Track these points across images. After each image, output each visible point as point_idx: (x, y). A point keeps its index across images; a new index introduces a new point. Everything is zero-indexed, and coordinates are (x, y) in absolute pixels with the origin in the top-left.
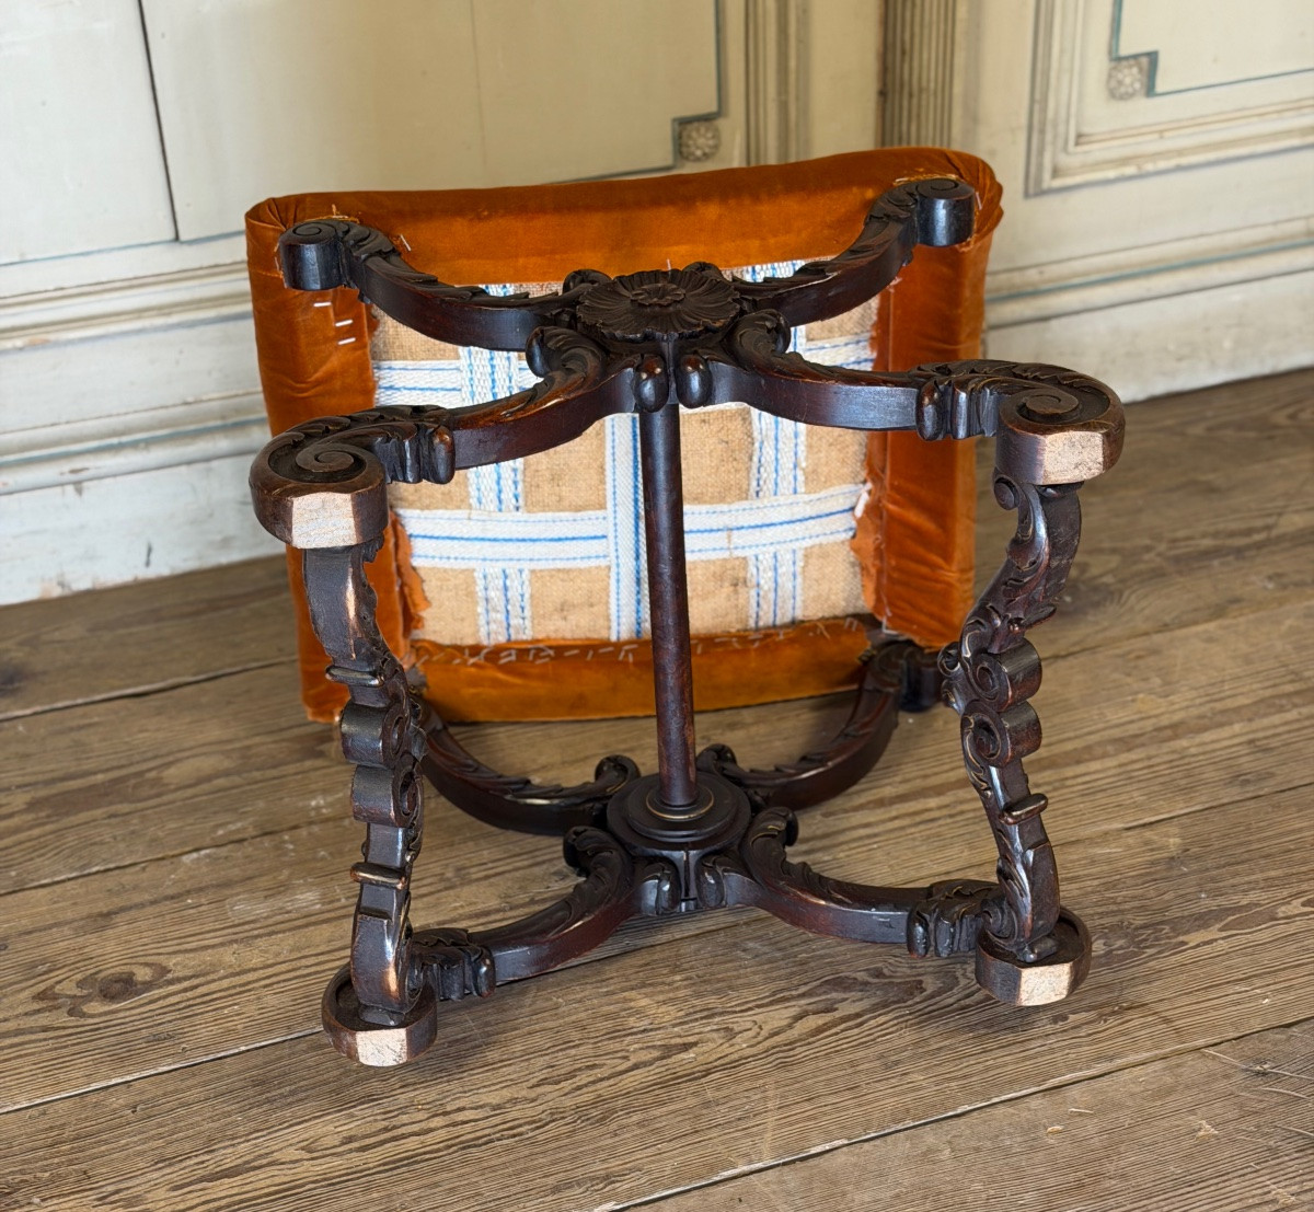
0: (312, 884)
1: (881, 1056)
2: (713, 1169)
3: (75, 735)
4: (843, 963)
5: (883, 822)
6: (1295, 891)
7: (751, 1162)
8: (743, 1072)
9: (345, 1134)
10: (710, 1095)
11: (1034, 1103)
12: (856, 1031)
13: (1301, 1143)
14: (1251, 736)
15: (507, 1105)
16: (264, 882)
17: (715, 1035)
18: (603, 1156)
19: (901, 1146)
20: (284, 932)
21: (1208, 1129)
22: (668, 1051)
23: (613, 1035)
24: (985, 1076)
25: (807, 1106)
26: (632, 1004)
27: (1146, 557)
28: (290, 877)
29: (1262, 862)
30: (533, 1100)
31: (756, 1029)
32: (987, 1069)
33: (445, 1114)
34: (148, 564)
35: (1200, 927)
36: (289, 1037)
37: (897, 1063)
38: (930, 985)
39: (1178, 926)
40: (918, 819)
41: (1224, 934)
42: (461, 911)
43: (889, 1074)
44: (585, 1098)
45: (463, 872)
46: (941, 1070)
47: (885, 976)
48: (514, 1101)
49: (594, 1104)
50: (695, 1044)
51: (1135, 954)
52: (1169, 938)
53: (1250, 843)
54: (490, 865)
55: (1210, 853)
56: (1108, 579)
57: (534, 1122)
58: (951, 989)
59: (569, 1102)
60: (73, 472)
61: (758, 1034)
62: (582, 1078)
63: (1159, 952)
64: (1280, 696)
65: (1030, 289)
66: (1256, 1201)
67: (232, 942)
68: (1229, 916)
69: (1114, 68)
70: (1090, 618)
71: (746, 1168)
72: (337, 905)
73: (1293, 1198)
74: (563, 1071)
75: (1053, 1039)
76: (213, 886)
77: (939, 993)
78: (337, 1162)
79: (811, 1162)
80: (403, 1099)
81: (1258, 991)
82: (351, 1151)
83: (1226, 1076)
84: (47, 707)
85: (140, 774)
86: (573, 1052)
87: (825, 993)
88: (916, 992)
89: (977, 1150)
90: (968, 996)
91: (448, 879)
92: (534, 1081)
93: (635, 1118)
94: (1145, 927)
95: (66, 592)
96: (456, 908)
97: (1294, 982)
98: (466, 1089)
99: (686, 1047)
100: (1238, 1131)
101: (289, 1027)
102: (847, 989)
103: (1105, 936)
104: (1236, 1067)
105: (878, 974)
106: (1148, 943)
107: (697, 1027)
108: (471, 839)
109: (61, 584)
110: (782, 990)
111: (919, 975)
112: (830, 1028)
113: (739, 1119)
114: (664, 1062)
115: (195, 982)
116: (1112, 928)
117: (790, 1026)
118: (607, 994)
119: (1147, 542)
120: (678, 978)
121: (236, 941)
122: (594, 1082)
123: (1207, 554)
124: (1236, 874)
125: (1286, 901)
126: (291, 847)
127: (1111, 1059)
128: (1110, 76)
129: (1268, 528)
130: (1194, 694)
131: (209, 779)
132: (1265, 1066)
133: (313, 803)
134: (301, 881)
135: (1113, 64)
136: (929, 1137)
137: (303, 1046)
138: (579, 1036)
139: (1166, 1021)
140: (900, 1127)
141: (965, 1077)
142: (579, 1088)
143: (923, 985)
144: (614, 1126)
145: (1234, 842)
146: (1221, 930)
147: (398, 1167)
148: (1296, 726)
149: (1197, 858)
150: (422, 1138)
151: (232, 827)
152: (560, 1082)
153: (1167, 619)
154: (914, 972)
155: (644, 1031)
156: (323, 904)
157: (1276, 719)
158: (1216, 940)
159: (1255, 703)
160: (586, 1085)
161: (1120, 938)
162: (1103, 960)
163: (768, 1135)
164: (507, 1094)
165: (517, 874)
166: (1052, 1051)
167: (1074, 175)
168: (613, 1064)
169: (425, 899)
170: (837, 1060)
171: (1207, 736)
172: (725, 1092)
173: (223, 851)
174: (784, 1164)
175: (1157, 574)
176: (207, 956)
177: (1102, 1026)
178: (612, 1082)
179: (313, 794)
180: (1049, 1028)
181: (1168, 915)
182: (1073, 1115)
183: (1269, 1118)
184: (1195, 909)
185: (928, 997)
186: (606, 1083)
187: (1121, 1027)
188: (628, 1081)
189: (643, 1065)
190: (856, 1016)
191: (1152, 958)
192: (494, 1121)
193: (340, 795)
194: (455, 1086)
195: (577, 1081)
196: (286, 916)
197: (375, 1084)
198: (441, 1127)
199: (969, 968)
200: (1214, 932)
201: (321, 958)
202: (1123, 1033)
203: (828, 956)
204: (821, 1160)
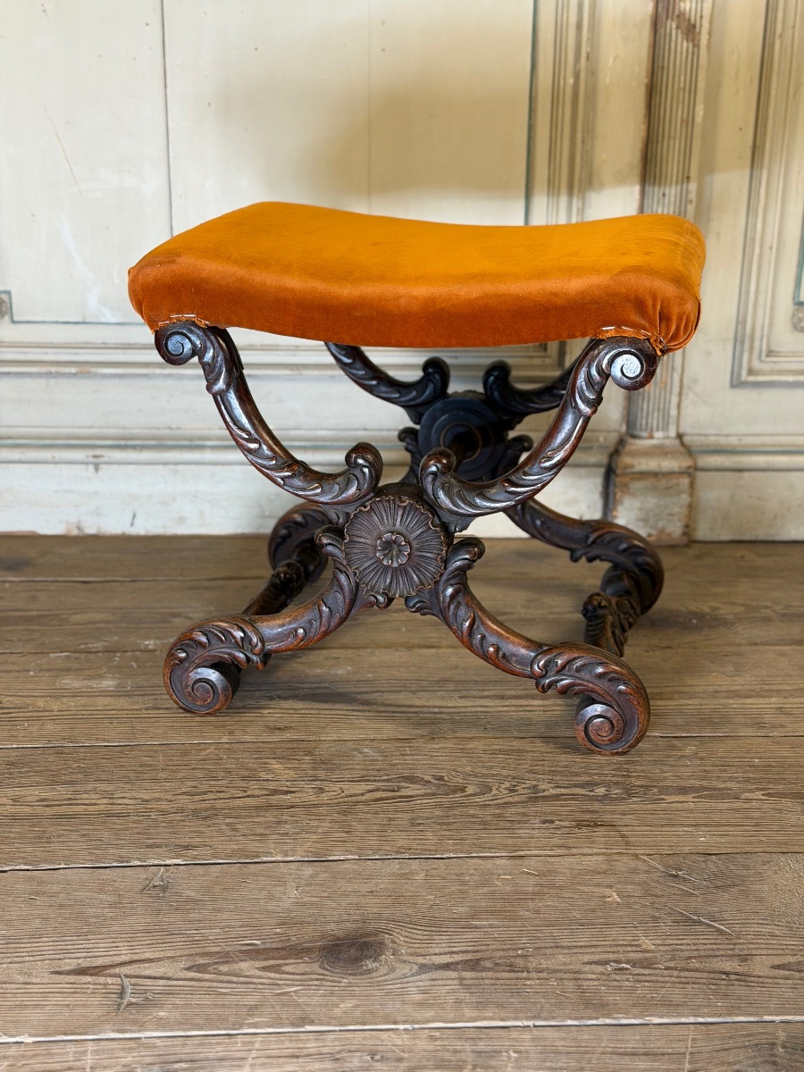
0: (116, 678)
1: (412, 819)
2: (257, 856)
3: (35, 593)
4: (420, 769)
5: (497, 706)
6: (762, 787)
7: (286, 855)
9: (43, 797)
10: (284, 818)
11: (500, 861)
12: (404, 804)
13: (680, 918)
14: (780, 706)
15: (153, 801)
16: (89, 673)
17: (310, 790)
19: (394, 867)
20: (82, 697)
21: (615, 898)
22: (275, 792)
23: (244, 778)
24: (475, 841)
25: (344, 835)
26: (268, 766)
27: (763, 611)
28: (106, 673)
29: (748, 768)
30: (171, 801)
31: (340, 792)
32: (479, 839)
33: (111, 798)
34: (132, 525)
35: (680, 794)
36: (48, 746)
37: (420, 824)
38: (470, 790)
39: (663, 790)
40: (521, 709)
41: (695, 800)
43: (412, 828)
44: (204, 806)
46: (448, 833)
47: (444, 781)
48: (159, 799)
49: (207, 809)
50: (294, 792)
51: (624, 799)
52: (654, 795)
53: (746, 757)
55: (713, 758)
56: (729, 617)
57: (163, 812)
58: (484, 794)
59: (192, 806)
60: (95, 456)
61: (339, 794)
62: (211, 796)
63: (642, 801)
65: (730, 449)
66: (625, 943)
67: (47, 696)
68: (705, 791)
69: (797, 310)
70: (704, 632)
71: (280, 859)
72: (125, 689)
73: (654, 947)
74: (200, 790)
75: (536, 831)
76: (58, 669)
77: (476, 794)
78: (27, 809)
79: (326, 863)
80: (92, 786)
81: (701, 833)
82: (40, 805)
83: (646, 872)
84: (29, 579)
85: (58, 615)
86: (214, 782)
87: (399, 782)
88: (458, 792)
90: (493, 800)
92: (179, 792)
93: (228, 821)
94: (641, 786)
95: (81, 534)
97: (731, 833)
98: (134, 788)
99: (287, 792)
100: (637, 903)
102: (412, 783)
103: (609, 786)
104: (657, 869)
105: (441, 778)
106: (637, 795)
107: (301, 784)
109: (79, 528)
110: (370, 776)
111: (467, 784)
112: (387, 800)
113: (295, 833)
114: (268, 797)
115: (12, 710)
116: (616, 783)
117: (362, 794)
118: (256, 758)
119: (769, 604)
120: (307, 758)
121: (50, 696)
122: (215, 799)
124: (725, 771)
125: (753, 791)
126: (117, 659)
127: (570, 848)
128: (794, 315)
130: (754, 678)
131: (96, 622)
132: (679, 873)
133: (147, 642)
134: (111, 675)
135: (796, 307)
136: (415, 865)
137: (51, 751)
138: (223, 775)
139: (623, 836)
140: (398, 856)
141: (461, 839)
142: (204, 800)
143: (466, 789)
144: (211, 822)
145: (735, 755)
146: (694, 797)
147: (61, 818)
149: (702, 759)
150: (87, 807)
151: (90, 645)
152: (194, 795)
153: (758, 641)
154: (464, 782)
155: (266, 780)
156: (116, 688)
158: (687, 802)
160: (209, 800)
161: (619, 789)
162: (600, 798)
163: (307, 845)
164: (157, 795)
166: (532, 837)
167: (764, 375)
168: (234, 792)
170: (381, 815)
171: (748, 701)
172: (296, 819)
173: (78, 655)
175: (767, 620)
176: (28, 701)
177: (576, 830)
178: (227, 801)
179: (149, 638)
180: (537, 825)
181: (661, 784)
182: (524, 872)
183: (664, 900)
184: (683, 783)
185: (464, 796)
186: (223, 801)
187: (589, 834)
188: (238, 802)
189: (254, 796)
190: (410, 797)
191: (634, 803)
192: (138, 807)
193: (166, 641)
194: (128, 786)
195: (205, 797)
196: (90, 690)
197: (80, 776)
198: (103, 804)
199: (503, 786)
200: (689, 798)
201: (96, 712)
202: (588, 837)
203: (412, 764)
204: (334, 863)
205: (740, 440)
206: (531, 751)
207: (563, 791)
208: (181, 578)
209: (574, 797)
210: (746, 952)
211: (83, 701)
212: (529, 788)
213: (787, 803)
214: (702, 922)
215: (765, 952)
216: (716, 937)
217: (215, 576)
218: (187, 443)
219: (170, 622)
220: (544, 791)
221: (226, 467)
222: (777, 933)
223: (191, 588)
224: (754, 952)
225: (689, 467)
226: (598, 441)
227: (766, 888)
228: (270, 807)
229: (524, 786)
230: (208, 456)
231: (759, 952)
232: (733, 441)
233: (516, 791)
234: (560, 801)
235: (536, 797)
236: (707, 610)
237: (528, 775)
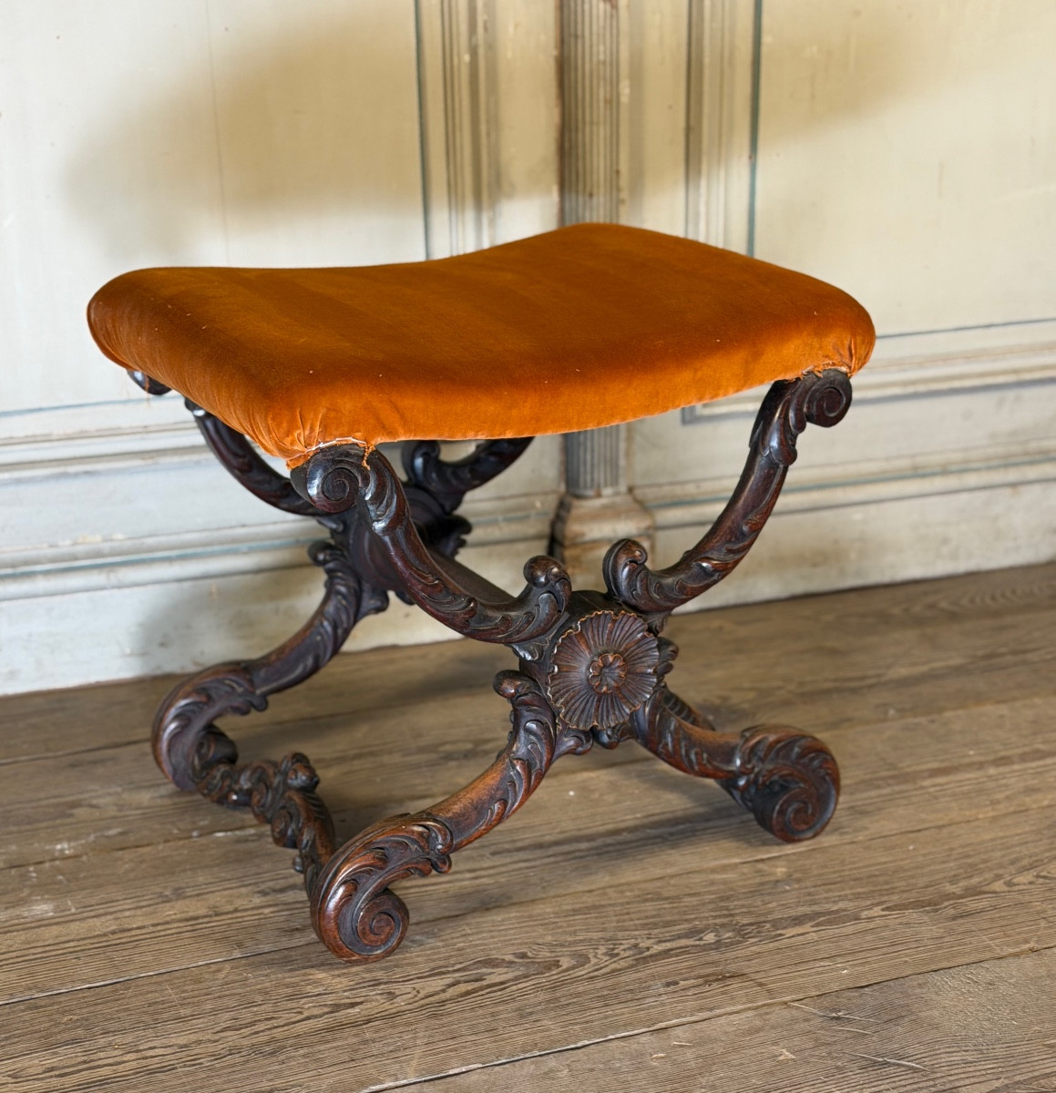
0: (48, 899)
1: (519, 1009)
2: (363, 1085)
4: (495, 949)
5: (539, 858)
6: (876, 901)
7: (397, 1080)
8: (398, 1020)
9: (47, 1066)
10: (368, 1036)
11: (643, 1039)
12: (499, 993)
13: (864, 1063)
14: (852, 804)
15: (193, 1045)
16: (7, 897)
17: (378, 997)
18: (270, 1077)
19: (529, 1068)
20: (18, 931)
21: (787, 1055)
22: (337, 1008)
23: (290, 998)
24: (604, 1021)
25: (450, 1042)
26: (311, 977)
27: (777, 693)
28: (29, 895)
29: (852, 883)
30: (215, 1041)
31: (414, 993)
32: (606, 1017)
33: (137, 1051)
35: (796, 925)
36: (11, 1001)
37: (531, 1013)
38: (566, 962)
39: (778, 924)
41: (815, 929)
42: (173, 917)
43: (523, 1021)
44: (261, 1039)
45: (180, 891)
46: (568, 1018)
47: (529, 958)
48: (199, 1042)
49: (268, 1043)
50: (361, 1003)
51: (741, 942)
52: (769, 931)
53: (844, 871)
54: (204, 887)
55: (810, 877)
56: (746, 706)
57: (215, 1055)
58: (583, 965)
59: (246, 1042)
61: (416, 996)
62: (261, 1027)
63: (760, 941)
64: (877, 779)
65: (688, 499)
68: (820, 917)
71: (392, 1084)
72: (68, 913)
74: (246, 1022)
75: (665, 997)
77: (573, 968)
78: (38, 1084)
79: (449, 1079)
80: (102, 1041)
81: (839, 965)
82: (51, 1077)
83: (806, 1020)
86: (255, 1009)
87: (478, 969)
88: (553, 968)
89: (592, 1070)
90: (597, 970)
91: (166, 896)
92: (219, 1029)
93: (302, 1052)
94: (751, 924)
96: (170, 915)
97: (870, 959)
98: (159, 1034)
99: (353, 1005)
100: (812, 1056)
101: (11, 994)
102: (494, 966)
103: (716, 931)
104: (815, 1014)
105: (524, 956)
106: (752, 935)
107: (364, 992)
108: (191, 869)
110: (441, 967)
111: (557, 956)
112: (477, 992)
113: (391, 1051)
114: (333, 1015)
116: (723, 925)
117: (444, 991)
118: (291, 970)
119: (780, 683)
122: (270, 1029)
123: (828, 692)
124: (830, 890)
125: (869, 908)
126: (34, 875)
127: (711, 1010)
129: (879, 676)
132: (840, 1014)
133: (59, 847)
134: (39, 898)
136: (552, 1062)
137: (23, 1007)
138: (262, 999)
139: (761, 985)
140: (528, 1055)
141: (587, 1022)
142: (257, 1033)
143: (560, 963)
144: (283, 1057)
145: (831, 870)
146: (812, 926)
147: (91, 1087)
148: (888, 798)
149: (798, 881)
150: (115, 1067)
152: (241, 1029)
154: (553, 955)
155: (318, 995)
156: (55, 912)
157: (873, 793)
158: (808, 933)
159: (856, 784)
160: (263, 1031)
161: (729, 931)
162: (713, 946)
163: (414, 1063)
164: (193, 1037)
165: (227, 892)
166: (663, 1005)
168: (286, 1017)
169: (144, 909)
170: (481, 1012)
172: (382, 1034)
174: (425, 1081)
175: (785, 704)
177: (707, 988)
178: (286, 1028)
179: (60, 841)
180: (662, 990)
181: (770, 917)
182: (675, 1046)
183: (839, 1047)
184: (793, 913)
185: (563, 971)
186: (280, 1030)
187: (722, 989)
188: (300, 1028)
189: (316, 1017)
190: (502, 983)
191: (753, 944)
192: (179, 1055)
193: (83, 841)
194: (150, 1032)
195: (256, 1028)
196: (22, 920)
197: (80, 1032)
198: (131, 1059)
199: (600, 952)
200: (807, 927)
201: (47, 948)
202: (723, 993)
203: (482, 945)
204: (458, 1078)
205: (698, 487)
206: (610, 905)
207: (668, 945)
208: (50, 754)
209: (684, 950)
210: (948, 1086)
211: (22, 936)
212: (629, 949)
213: (911, 915)
214: (889, 1063)
215: (967, 1082)
216: (910, 1076)
217: (95, 745)
218: (9, 571)
219: (71, 815)
220: (648, 949)
221: (67, 597)
222: (970, 1059)
223: (73, 766)
224: (957, 1084)
225: (648, 528)
226: (533, 507)
227: (936, 1013)
228: (342, 1026)
229: (622, 947)
230: (41, 584)
231: (962, 1083)
232: (691, 489)
233: (617, 955)
234: (671, 957)
235: (642, 959)
236: (717, 702)
237: (620, 934)
